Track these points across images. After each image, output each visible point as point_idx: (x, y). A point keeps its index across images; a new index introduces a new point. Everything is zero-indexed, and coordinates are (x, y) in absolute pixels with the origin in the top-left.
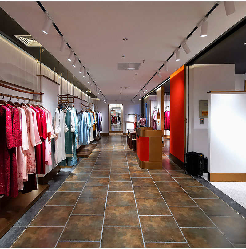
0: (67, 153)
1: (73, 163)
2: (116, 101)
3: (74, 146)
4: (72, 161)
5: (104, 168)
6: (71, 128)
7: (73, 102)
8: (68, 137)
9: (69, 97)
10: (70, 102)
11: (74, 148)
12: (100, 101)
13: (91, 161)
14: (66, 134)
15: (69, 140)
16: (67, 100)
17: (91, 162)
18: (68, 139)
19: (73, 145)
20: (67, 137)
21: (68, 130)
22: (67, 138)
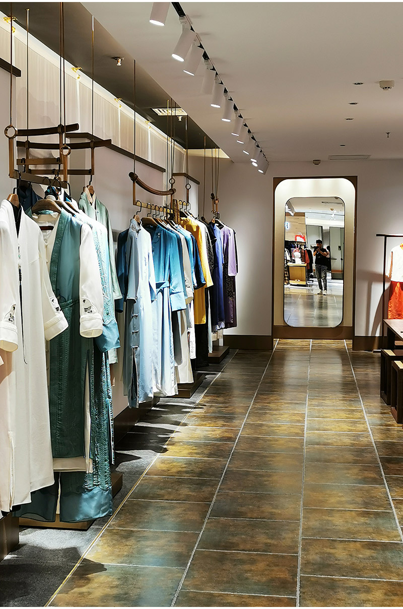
0: (57, 453)
1: (90, 507)
2: (317, 162)
3: (100, 413)
4: (85, 496)
5: (262, 539)
6: (84, 316)
7: (91, 172)
8: (65, 365)
9: (68, 141)
10: (72, 172)
11: (99, 425)
12: (231, 162)
13: (185, 491)
14: (55, 347)
15: (70, 378)
16: (58, 161)
17: (188, 498)
18: (65, 374)
19: (95, 411)
20: (61, 362)
21: (64, 325)
22: (60, 370)
